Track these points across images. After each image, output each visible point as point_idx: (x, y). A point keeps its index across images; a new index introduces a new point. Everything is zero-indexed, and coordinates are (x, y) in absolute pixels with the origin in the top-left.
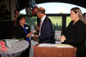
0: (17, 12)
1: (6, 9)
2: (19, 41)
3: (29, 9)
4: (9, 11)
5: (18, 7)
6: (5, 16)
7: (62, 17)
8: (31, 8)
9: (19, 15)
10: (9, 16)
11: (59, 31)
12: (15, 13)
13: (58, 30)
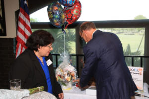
0: (22, 16)
2: (30, 94)
3: (56, 8)
5: (26, 2)
8: (63, 7)
9: (29, 24)
12: (18, 19)
13: (133, 66)
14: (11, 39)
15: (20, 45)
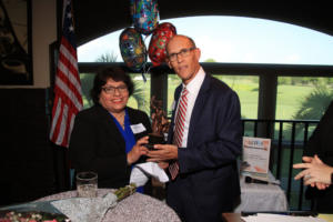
1: (10, 36)
4: (26, 48)
6: (6, 66)
7: (257, 78)
9: (76, 66)
10: (22, 69)
11: (260, 140)
13: (255, 136)
14: (41, 91)
15: (60, 100)
